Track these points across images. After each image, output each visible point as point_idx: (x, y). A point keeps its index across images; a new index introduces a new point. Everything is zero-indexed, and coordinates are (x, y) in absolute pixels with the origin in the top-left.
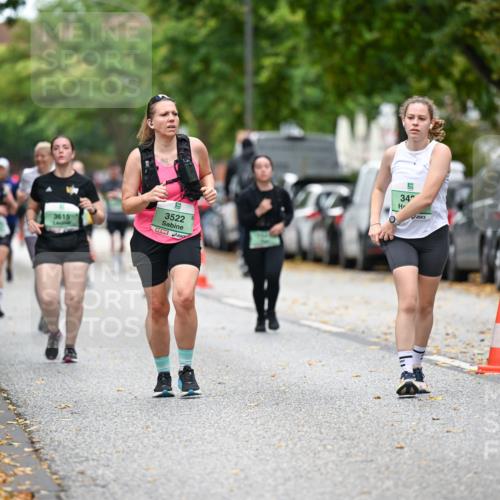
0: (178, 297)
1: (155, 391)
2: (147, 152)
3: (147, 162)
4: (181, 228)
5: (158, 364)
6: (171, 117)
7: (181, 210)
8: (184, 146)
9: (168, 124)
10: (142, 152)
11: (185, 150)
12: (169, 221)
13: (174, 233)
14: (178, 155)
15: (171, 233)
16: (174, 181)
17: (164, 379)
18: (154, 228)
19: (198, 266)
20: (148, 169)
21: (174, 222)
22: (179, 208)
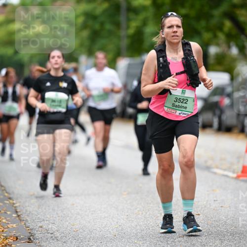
0: (182, 159)
1: (162, 228)
2: (161, 52)
3: (161, 59)
4: (186, 108)
5: (164, 208)
6: (175, 29)
7: (186, 95)
8: (187, 48)
9: (173, 34)
10: (157, 52)
11: (189, 50)
12: (177, 104)
13: (180, 112)
14: (184, 54)
15: (178, 112)
16: (182, 73)
17: (168, 219)
18: (166, 109)
19: (197, 136)
20: (162, 63)
21: (180, 104)
22: (184, 93)
